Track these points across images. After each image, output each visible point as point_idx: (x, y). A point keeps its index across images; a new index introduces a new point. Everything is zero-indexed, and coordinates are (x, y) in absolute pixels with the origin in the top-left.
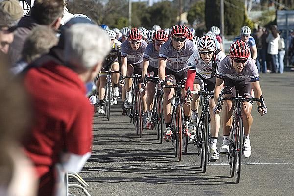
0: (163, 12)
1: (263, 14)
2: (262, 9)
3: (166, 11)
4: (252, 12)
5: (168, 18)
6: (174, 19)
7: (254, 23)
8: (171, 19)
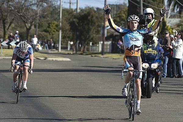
0: (89, 18)
1: (180, 21)
2: (180, 17)
3: (92, 17)
4: (170, 19)
5: (95, 23)
6: (100, 24)
7: (172, 29)
8: (97, 24)
